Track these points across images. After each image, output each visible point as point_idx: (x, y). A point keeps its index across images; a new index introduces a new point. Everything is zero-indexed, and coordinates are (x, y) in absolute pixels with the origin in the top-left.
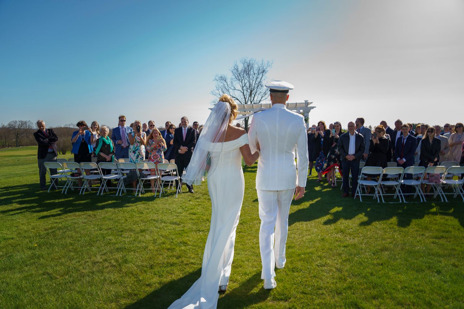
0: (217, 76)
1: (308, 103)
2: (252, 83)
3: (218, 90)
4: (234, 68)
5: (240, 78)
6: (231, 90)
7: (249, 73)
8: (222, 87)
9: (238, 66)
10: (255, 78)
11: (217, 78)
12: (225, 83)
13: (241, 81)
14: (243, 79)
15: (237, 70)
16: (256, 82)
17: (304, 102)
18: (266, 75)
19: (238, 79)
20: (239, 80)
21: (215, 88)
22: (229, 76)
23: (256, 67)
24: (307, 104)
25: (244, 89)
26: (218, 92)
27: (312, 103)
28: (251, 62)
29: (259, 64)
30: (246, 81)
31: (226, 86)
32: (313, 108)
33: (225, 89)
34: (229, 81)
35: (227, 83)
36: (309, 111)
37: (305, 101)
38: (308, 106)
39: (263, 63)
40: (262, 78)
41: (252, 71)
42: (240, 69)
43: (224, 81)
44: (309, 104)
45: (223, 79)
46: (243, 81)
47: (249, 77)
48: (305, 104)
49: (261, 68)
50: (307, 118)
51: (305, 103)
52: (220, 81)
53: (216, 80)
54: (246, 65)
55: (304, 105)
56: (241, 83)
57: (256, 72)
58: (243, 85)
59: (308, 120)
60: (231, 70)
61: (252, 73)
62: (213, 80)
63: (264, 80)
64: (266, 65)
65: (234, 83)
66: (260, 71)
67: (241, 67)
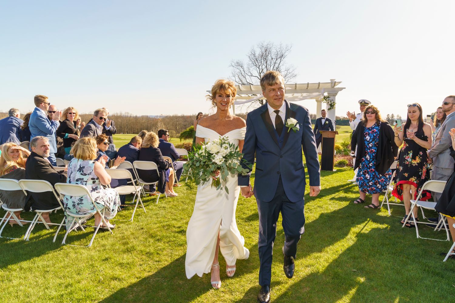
0: (233, 62)
1: (335, 82)
2: (269, 69)
3: (234, 76)
4: (251, 53)
5: (257, 63)
6: (247, 77)
7: (267, 58)
8: (238, 74)
9: (256, 51)
10: (272, 63)
11: (233, 64)
12: (242, 70)
13: (258, 67)
14: (260, 64)
15: (254, 55)
16: (273, 68)
17: (330, 82)
18: (284, 60)
19: (255, 64)
20: (256, 66)
21: (231, 75)
22: (246, 62)
23: (273, 51)
24: (333, 84)
25: (261, 75)
26: (234, 79)
27: (340, 82)
28: (269, 46)
29: (277, 48)
30: (264, 67)
31: (243, 72)
32: (341, 89)
33: (242, 76)
34: (245, 67)
35: (243, 69)
36: (336, 94)
37: (331, 80)
38: (335, 87)
39: (282, 47)
40: (280, 63)
41: (269, 55)
42: (257, 55)
43: (240, 67)
44: (336, 84)
45: (239, 65)
46: (260, 67)
47: (267, 63)
48: (330, 84)
49: (279, 53)
50: (334, 103)
51: (332, 83)
52: (236, 67)
53: (232, 66)
54: (263, 50)
55: (329, 86)
56: (258, 69)
57: (274, 57)
58: (261, 72)
59: (334, 105)
60: (249, 55)
61: (269, 58)
62: (229, 66)
63: (283, 65)
64: (285, 49)
65: (251, 69)
66: (279, 56)
67: (258, 52)
